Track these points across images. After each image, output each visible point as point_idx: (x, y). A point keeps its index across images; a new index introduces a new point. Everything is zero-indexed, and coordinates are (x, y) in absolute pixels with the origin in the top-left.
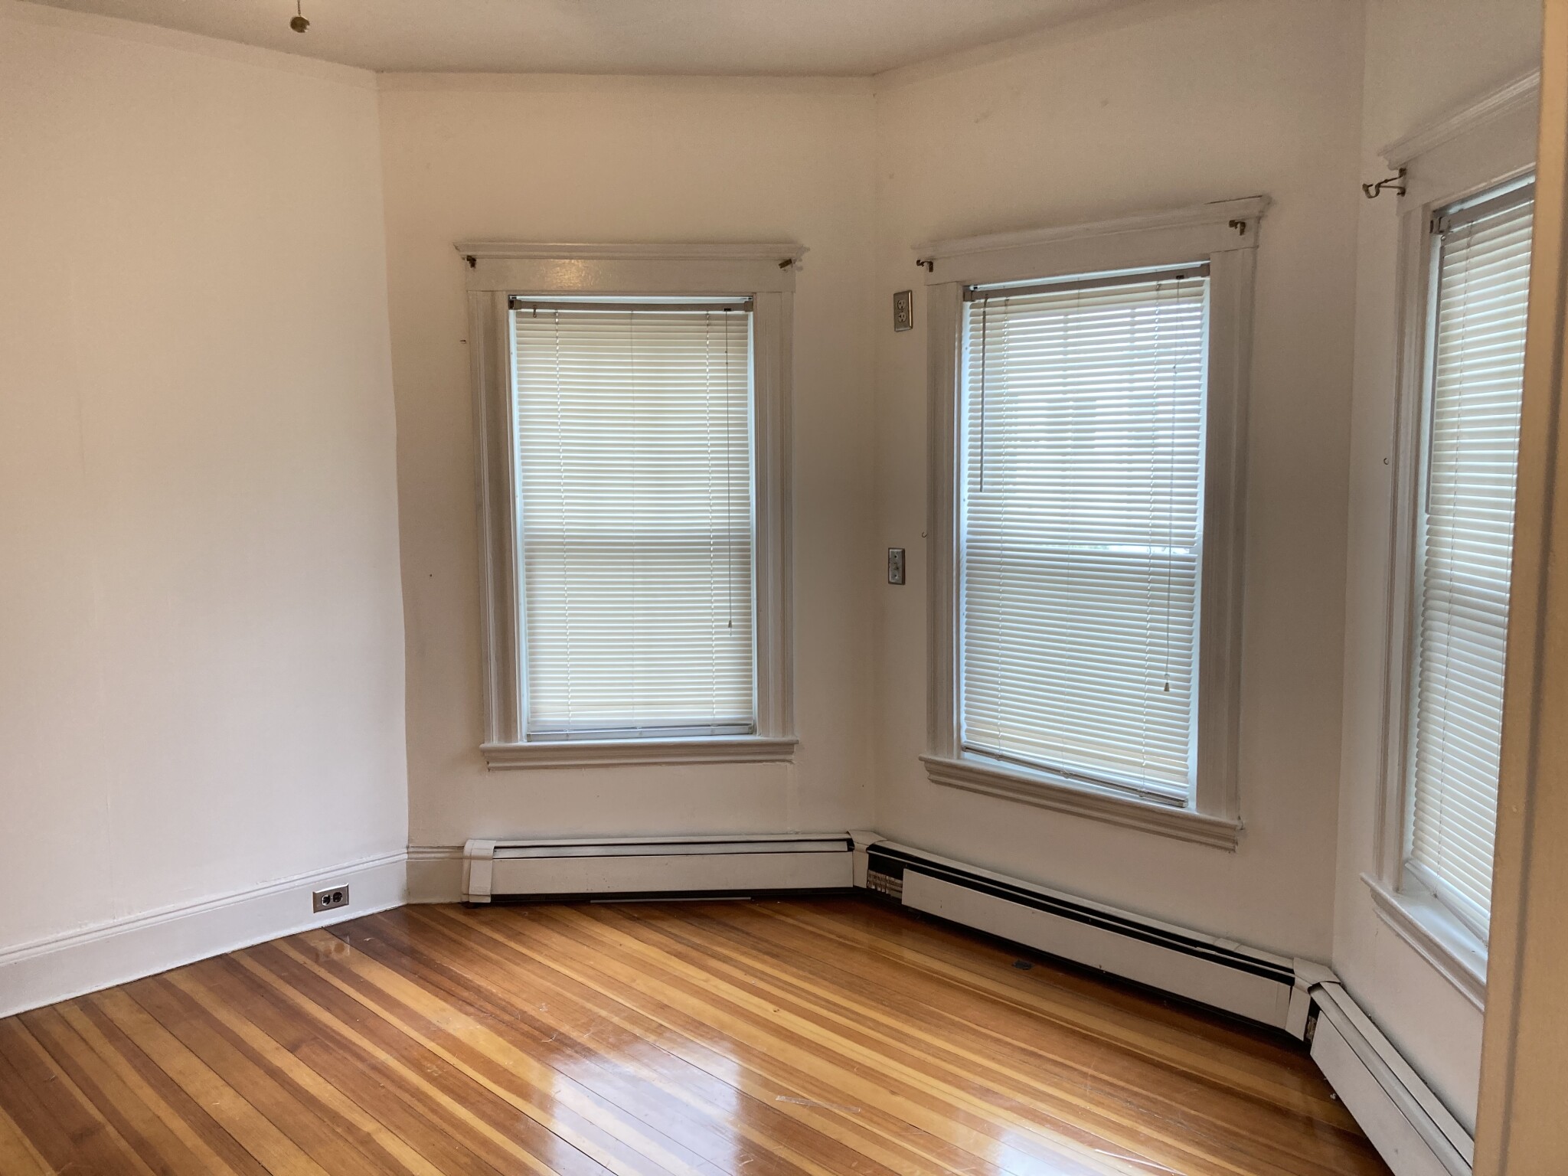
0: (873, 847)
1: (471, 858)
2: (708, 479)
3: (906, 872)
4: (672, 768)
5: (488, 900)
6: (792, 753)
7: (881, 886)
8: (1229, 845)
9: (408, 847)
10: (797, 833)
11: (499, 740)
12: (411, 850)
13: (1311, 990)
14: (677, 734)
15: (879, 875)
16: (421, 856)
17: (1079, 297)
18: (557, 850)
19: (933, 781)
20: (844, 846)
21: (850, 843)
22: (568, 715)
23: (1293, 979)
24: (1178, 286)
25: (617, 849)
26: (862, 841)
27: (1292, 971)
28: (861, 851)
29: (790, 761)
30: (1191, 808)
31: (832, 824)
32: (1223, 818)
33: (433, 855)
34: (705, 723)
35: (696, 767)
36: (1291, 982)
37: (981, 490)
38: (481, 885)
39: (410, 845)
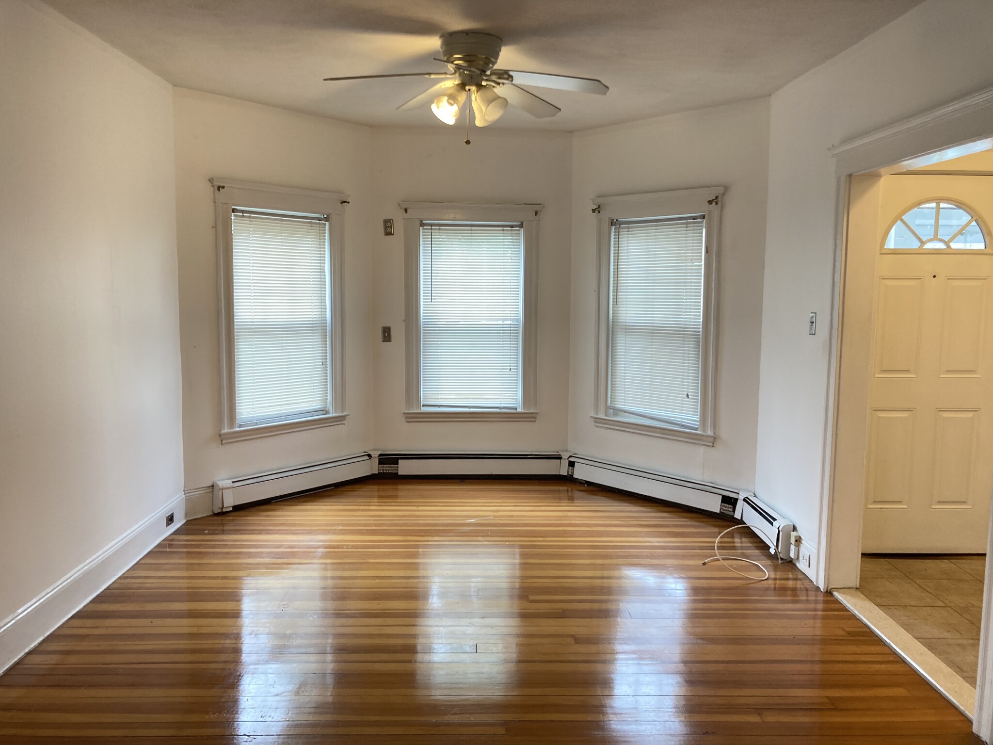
0: (380, 455)
1: (223, 489)
2: (311, 296)
3: (400, 461)
4: (299, 433)
5: (231, 509)
6: (344, 420)
7: (388, 470)
8: (534, 420)
9: (184, 491)
10: (346, 456)
11: (227, 429)
12: (186, 492)
13: (568, 458)
14: (297, 418)
15: (385, 466)
16: (191, 494)
17: (471, 230)
18: (258, 479)
19: (408, 422)
20: (367, 458)
21: (369, 456)
22: (253, 414)
23: (561, 457)
24: (512, 230)
25: (283, 474)
26: (375, 454)
27: (560, 455)
28: (375, 458)
29: (344, 424)
30: (519, 410)
31: (359, 450)
32: (532, 411)
33: (196, 493)
34: (308, 411)
35: (309, 431)
36: (560, 458)
37: (431, 302)
38: (229, 502)
39: (186, 490)
